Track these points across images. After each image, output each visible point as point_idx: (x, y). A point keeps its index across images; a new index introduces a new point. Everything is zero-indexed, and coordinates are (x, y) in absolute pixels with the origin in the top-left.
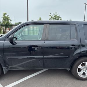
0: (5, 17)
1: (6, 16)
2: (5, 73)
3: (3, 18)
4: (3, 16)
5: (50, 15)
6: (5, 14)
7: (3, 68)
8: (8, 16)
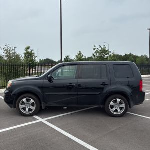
0: (28, 53)
1: (30, 51)
2: (43, 108)
3: (25, 54)
4: (25, 52)
5: (95, 48)
6: (28, 48)
7: (43, 103)
8: (32, 51)
